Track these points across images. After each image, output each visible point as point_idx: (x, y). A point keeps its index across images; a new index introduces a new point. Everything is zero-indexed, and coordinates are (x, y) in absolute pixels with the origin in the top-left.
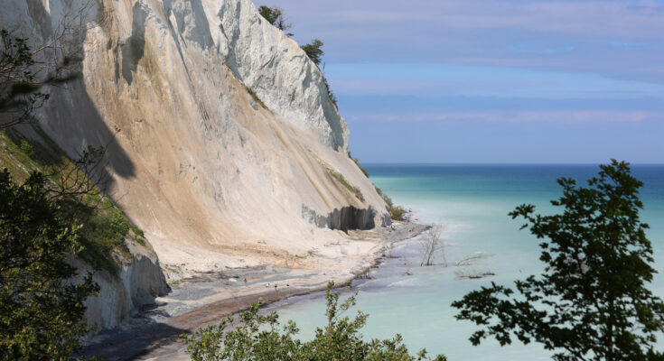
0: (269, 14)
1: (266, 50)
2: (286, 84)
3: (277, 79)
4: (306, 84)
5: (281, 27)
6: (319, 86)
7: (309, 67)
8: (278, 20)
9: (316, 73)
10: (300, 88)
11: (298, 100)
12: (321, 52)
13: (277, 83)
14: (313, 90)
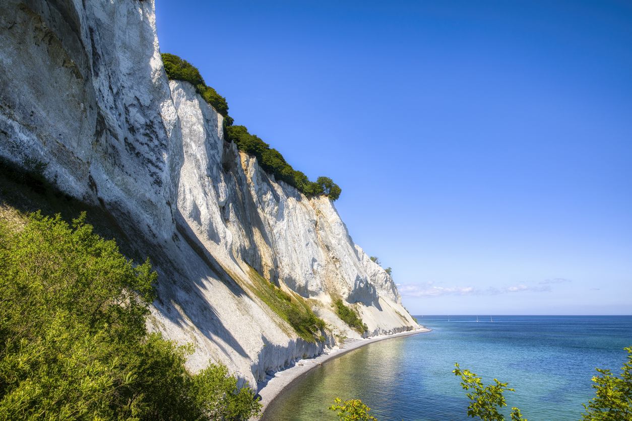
0: (374, 259)
1: (372, 271)
2: (379, 282)
3: (376, 280)
4: (386, 282)
5: (377, 263)
6: (391, 282)
7: (387, 277)
8: (376, 261)
9: (389, 278)
10: (384, 283)
11: (383, 287)
12: (391, 271)
13: (376, 282)
14: (389, 284)
